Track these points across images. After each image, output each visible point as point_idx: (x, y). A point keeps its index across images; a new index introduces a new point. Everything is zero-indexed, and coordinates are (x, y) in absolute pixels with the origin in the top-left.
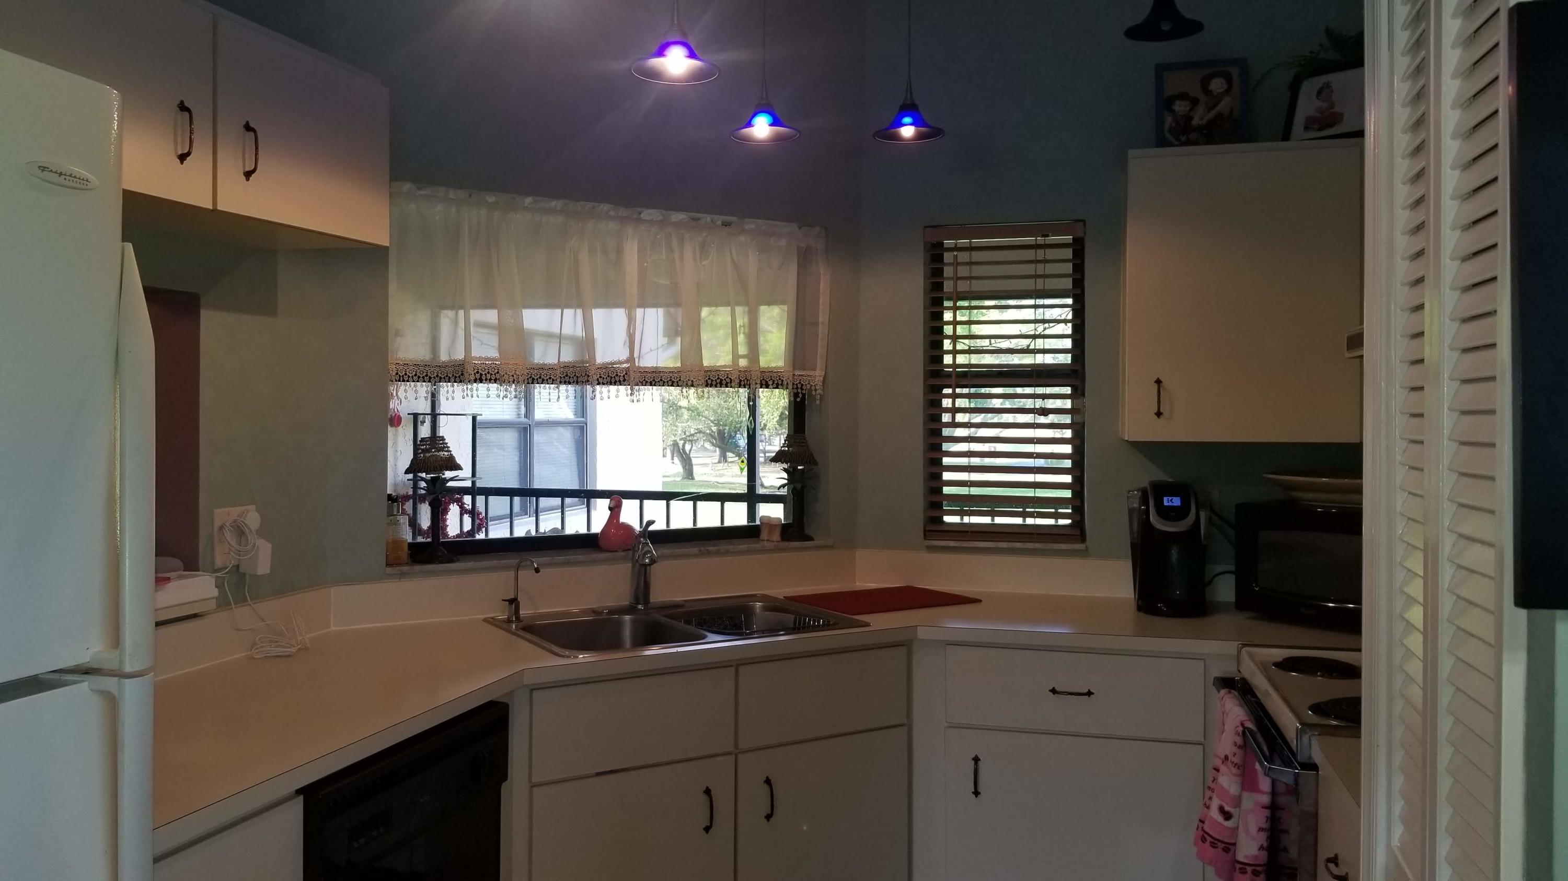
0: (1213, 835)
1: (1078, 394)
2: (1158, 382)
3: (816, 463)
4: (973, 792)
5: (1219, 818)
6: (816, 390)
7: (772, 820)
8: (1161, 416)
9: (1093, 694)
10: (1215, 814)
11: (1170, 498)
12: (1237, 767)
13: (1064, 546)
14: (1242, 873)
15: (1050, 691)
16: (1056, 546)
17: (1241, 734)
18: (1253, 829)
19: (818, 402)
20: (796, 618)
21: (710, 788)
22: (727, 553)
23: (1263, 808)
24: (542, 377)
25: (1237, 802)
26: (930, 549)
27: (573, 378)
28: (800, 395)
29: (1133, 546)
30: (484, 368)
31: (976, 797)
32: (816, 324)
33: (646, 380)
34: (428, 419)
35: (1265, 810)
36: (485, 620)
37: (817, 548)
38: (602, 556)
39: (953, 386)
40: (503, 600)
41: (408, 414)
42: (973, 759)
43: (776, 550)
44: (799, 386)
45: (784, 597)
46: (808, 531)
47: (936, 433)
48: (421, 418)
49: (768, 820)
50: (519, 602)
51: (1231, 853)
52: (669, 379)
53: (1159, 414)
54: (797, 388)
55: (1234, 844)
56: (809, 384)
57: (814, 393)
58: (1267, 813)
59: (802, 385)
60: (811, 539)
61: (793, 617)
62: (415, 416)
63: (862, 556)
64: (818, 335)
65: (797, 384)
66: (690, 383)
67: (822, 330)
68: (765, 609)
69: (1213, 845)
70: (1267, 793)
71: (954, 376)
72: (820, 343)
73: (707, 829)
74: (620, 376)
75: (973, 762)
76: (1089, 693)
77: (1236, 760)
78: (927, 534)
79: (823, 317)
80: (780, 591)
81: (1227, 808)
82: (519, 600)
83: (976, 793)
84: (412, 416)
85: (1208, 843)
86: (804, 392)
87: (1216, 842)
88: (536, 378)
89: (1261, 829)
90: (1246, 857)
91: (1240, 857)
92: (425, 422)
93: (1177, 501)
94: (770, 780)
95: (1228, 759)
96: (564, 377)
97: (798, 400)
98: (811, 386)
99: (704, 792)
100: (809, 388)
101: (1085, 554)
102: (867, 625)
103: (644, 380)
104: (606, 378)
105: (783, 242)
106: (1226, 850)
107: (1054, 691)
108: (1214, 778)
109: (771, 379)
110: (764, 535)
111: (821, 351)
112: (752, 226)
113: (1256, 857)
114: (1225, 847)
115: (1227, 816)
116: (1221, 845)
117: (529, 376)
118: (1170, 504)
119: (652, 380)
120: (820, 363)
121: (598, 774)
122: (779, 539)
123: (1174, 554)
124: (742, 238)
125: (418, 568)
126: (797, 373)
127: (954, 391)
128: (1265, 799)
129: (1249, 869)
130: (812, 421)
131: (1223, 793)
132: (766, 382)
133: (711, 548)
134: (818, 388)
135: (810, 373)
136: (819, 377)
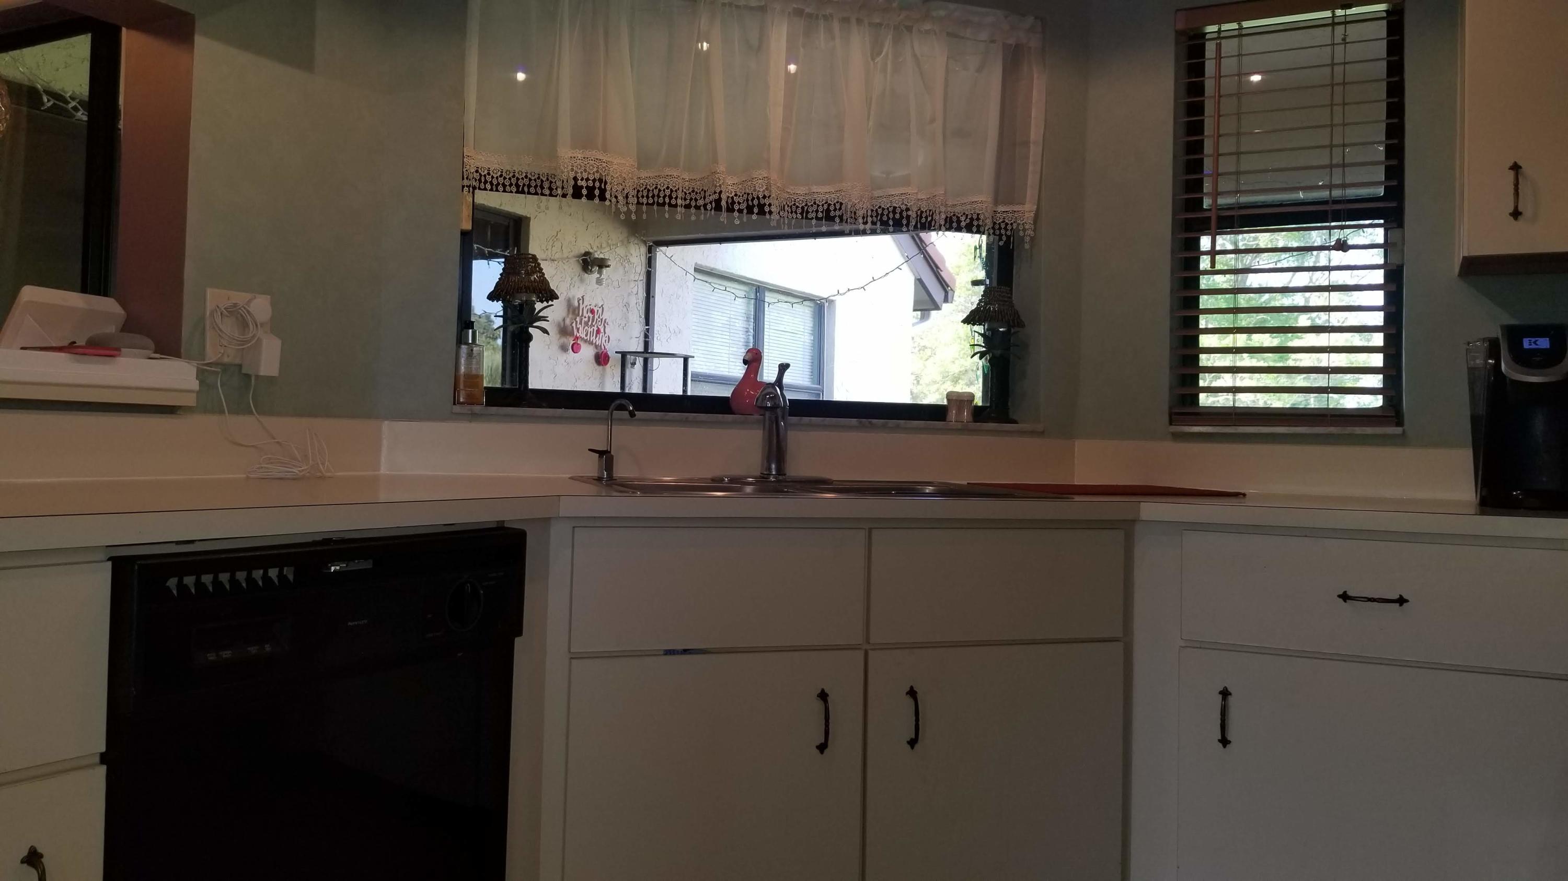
2: (1516, 168)
3: (1021, 324)
4: (1219, 740)
6: (1024, 230)
7: (917, 746)
8: (1519, 217)
9: (1407, 601)
11: (1533, 340)
15: (1339, 596)
19: (1027, 246)
21: (826, 691)
24: (659, 187)
26: (1178, 437)
27: (700, 193)
28: (1004, 238)
29: (1475, 420)
30: (580, 165)
31: (1225, 746)
32: (1026, 144)
33: (797, 204)
34: (640, 361)
36: (571, 478)
37: (1022, 433)
40: (590, 450)
41: (616, 352)
42: (1218, 693)
44: (1003, 226)
45: (969, 484)
46: (1012, 417)
47: (1193, 302)
48: (630, 358)
49: (912, 747)
50: (612, 456)
52: (824, 202)
53: (1516, 214)
54: (1000, 229)
56: (1015, 222)
57: (1021, 233)
59: (1006, 225)
60: (1015, 422)
62: (624, 355)
64: (1029, 157)
65: (999, 224)
67: (1035, 152)
72: (1031, 168)
73: (822, 748)
74: (759, 191)
75: (1221, 696)
76: (1402, 601)
78: (1174, 417)
79: (1036, 133)
80: (963, 478)
82: (612, 453)
83: (1224, 742)
84: (620, 355)
86: (1009, 233)
88: (651, 189)
93: (1544, 343)
94: (916, 692)
96: (690, 193)
97: (1001, 243)
98: (1019, 224)
99: (817, 696)
100: (1015, 227)
101: (1401, 441)
102: (1068, 498)
103: (794, 204)
104: (743, 196)
105: (984, 36)
107: (1345, 597)
110: (952, 415)
111: (1032, 179)
112: (942, 13)
117: (644, 187)
118: (1533, 346)
119: (804, 204)
120: (1031, 193)
121: (669, 652)
122: (971, 419)
123: (1539, 424)
124: (927, 26)
125: (494, 410)
126: (1001, 208)
130: (1021, 274)
132: (958, 218)
133: (875, 421)
134: (1027, 227)
135: (1016, 208)
136: (1029, 212)
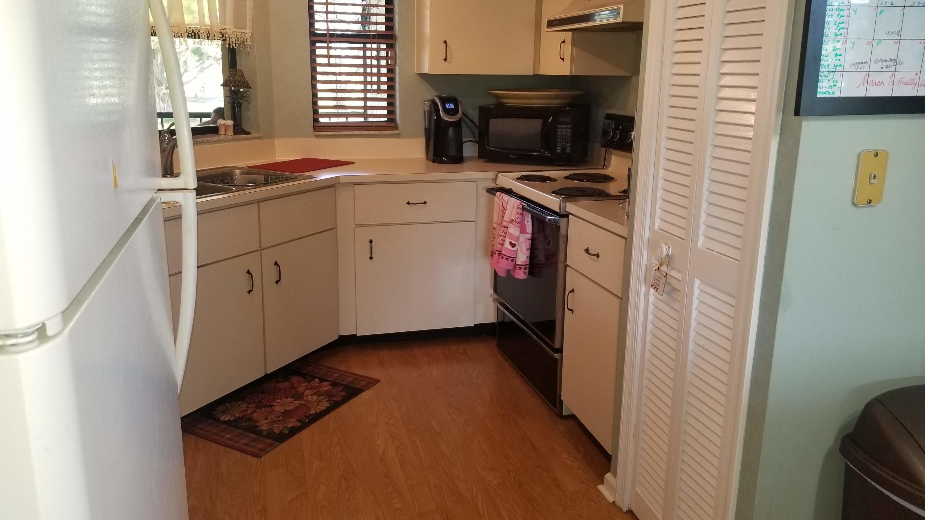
0: (508, 255)
1: (391, 47)
2: (446, 43)
4: (369, 258)
5: (510, 247)
6: (247, 42)
7: (280, 283)
8: (447, 61)
9: (427, 203)
10: (507, 245)
11: (449, 104)
12: (519, 223)
13: (389, 132)
14: (519, 269)
15: (407, 203)
16: (385, 132)
17: (521, 208)
18: (524, 249)
20: (265, 177)
21: (250, 270)
22: (207, 142)
23: (528, 240)
25: (518, 239)
26: (317, 136)
29: (427, 131)
31: (371, 260)
35: (529, 241)
37: (254, 138)
39: (328, 42)
42: (369, 241)
43: (234, 140)
44: (236, 39)
45: (247, 167)
46: (246, 127)
49: (277, 284)
51: (514, 261)
53: (445, 60)
55: (515, 258)
56: (242, 37)
58: (530, 242)
59: (238, 38)
60: (248, 133)
61: (263, 176)
63: (278, 142)
64: (246, 7)
66: (180, 34)
67: (249, 4)
68: (242, 174)
69: (507, 259)
70: (530, 233)
71: (328, 36)
72: (248, 12)
73: (249, 292)
75: (369, 243)
76: (425, 203)
77: (518, 220)
78: (315, 129)
80: (245, 164)
81: (513, 242)
83: (372, 258)
85: (504, 259)
86: (239, 43)
87: (508, 258)
89: (528, 249)
90: (521, 262)
91: (518, 263)
93: (452, 106)
94: (278, 263)
95: (513, 220)
98: (244, 39)
99: (247, 273)
100: (242, 40)
101: (398, 136)
102: (312, 177)
106: (512, 261)
107: (408, 203)
108: (503, 231)
109: (221, 34)
110: (222, 131)
111: (249, 17)
113: (525, 262)
114: (512, 259)
115: (513, 245)
116: (510, 259)
118: (449, 107)
120: (249, 25)
123: (450, 132)
126: (235, 30)
127: (328, 45)
128: (530, 236)
129: (523, 267)
130: (242, 61)
131: (511, 236)
132: (208, 35)
133: (198, 140)
134: (248, 40)
135: (242, 31)
136: (249, 33)
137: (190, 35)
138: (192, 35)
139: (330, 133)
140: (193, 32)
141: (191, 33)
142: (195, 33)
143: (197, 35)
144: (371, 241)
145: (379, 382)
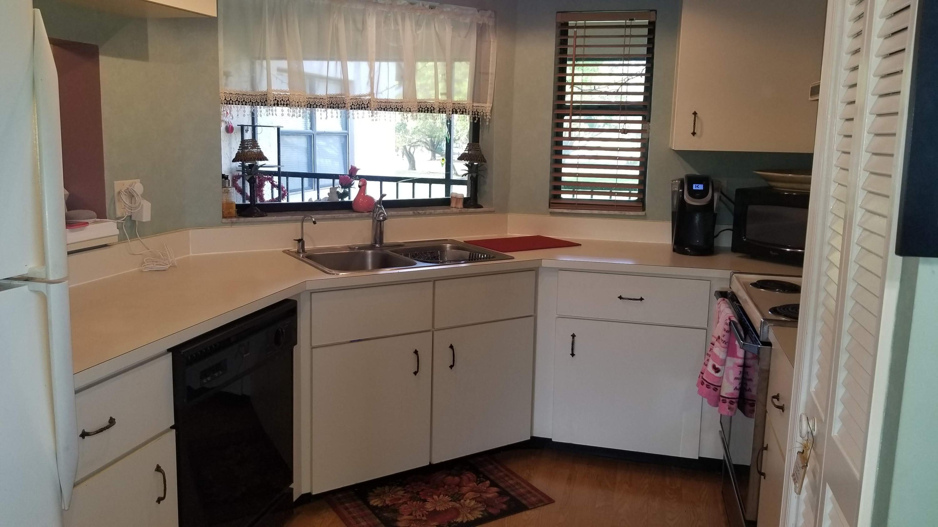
0: (708, 381)
1: (646, 120)
2: (695, 114)
3: (485, 161)
4: (571, 354)
5: (712, 372)
6: (486, 116)
7: (453, 368)
8: (695, 135)
9: (643, 299)
10: (710, 369)
11: (697, 185)
12: (725, 343)
13: (632, 213)
14: (723, 402)
15: (618, 297)
16: (627, 213)
17: (728, 324)
18: (732, 378)
19: (487, 123)
20: (470, 254)
21: (417, 350)
22: (430, 214)
23: (738, 366)
24: (316, 103)
25: (724, 363)
26: (552, 214)
27: (335, 105)
28: (477, 119)
29: (673, 213)
30: (279, 97)
31: (573, 357)
32: (487, 74)
33: (381, 107)
34: (250, 129)
35: (739, 367)
36: (284, 252)
37: (485, 212)
38: (354, 215)
39: (571, 114)
40: (294, 240)
41: (238, 125)
42: (571, 336)
43: (461, 213)
44: (476, 113)
45: (464, 241)
46: (479, 202)
47: (559, 143)
48: (245, 128)
49: (451, 369)
50: (304, 241)
51: (718, 391)
52: (395, 107)
53: (694, 134)
54: (475, 114)
55: (720, 386)
56: (482, 112)
57: (485, 117)
58: (741, 369)
59: (478, 112)
60: (481, 207)
61: (469, 253)
62: (242, 127)
63: (512, 218)
64: (489, 81)
65: (475, 112)
66: (408, 110)
67: (491, 78)
68: (452, 248)
69: (708, 387)
70: (741, 358)
71: (571, 109)
72: (489, 86)
73: (415, 373)
74: (365, 104)
75: (572, 337)
76: (641, 299)
77: (724, 339)
78: (551, 205)
79: (492, 69)
80: (461, 238)
81: (717, 366)
82: (304, 240)
83: (573, 355)
84: (240, 127)
85: (705, 386)
86: (479, 117)
87: (709, 385)
88: (312, 104)
89: (736, 378)
90: (726, 394)
91: (723, 394)
92: (248, 130)
93: (701, 187)
94: (453, 346)
95: (720, 338)
96: (330, 104)
97: (476, 121)
98: (484, 113)
99: (414, 352)
100: (482, 114)
101: (644, 218)
102: (513, 258)
103: (380, 107)
104: (356, 105)
105: (468, 21)
106: (715, 390)
107: (620, 298)
108: (711, 349)
109: (459, 108)
110: (453, 204)
111: (490, 91)
112: (449, 9)
113: (732, 394)
114: (715, 388)
115: (717, 370)
116: (712, 387)
117: (308, 103)
118: (697, 188)
119: (385, 107)
120: (489, 99)
121: (352, 342)
122: (462, 207)
123: (697, 218)
124: (442, 17)
125: (242, 219)
126: (475, 104)
127: (571, 118)
128: (740, 361)
129: (728, 400)
130: (484, 135)
131: (716, 357)
132: (456, 110)
133: (420, 212)
134: (488, 114)
135: (483, 105)
136: (489, 107)
137: (423, 110)
138: (425, 110)
139: (565, 211)
140: (426, 107)
141: (424, 108)
142: (428, 108)
143: (430, 110)
144: (573, 336)
145: (553, 502)
